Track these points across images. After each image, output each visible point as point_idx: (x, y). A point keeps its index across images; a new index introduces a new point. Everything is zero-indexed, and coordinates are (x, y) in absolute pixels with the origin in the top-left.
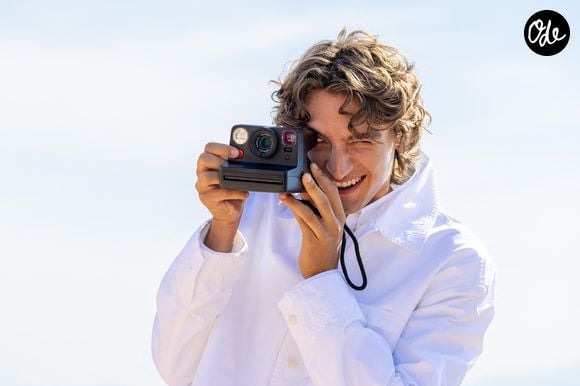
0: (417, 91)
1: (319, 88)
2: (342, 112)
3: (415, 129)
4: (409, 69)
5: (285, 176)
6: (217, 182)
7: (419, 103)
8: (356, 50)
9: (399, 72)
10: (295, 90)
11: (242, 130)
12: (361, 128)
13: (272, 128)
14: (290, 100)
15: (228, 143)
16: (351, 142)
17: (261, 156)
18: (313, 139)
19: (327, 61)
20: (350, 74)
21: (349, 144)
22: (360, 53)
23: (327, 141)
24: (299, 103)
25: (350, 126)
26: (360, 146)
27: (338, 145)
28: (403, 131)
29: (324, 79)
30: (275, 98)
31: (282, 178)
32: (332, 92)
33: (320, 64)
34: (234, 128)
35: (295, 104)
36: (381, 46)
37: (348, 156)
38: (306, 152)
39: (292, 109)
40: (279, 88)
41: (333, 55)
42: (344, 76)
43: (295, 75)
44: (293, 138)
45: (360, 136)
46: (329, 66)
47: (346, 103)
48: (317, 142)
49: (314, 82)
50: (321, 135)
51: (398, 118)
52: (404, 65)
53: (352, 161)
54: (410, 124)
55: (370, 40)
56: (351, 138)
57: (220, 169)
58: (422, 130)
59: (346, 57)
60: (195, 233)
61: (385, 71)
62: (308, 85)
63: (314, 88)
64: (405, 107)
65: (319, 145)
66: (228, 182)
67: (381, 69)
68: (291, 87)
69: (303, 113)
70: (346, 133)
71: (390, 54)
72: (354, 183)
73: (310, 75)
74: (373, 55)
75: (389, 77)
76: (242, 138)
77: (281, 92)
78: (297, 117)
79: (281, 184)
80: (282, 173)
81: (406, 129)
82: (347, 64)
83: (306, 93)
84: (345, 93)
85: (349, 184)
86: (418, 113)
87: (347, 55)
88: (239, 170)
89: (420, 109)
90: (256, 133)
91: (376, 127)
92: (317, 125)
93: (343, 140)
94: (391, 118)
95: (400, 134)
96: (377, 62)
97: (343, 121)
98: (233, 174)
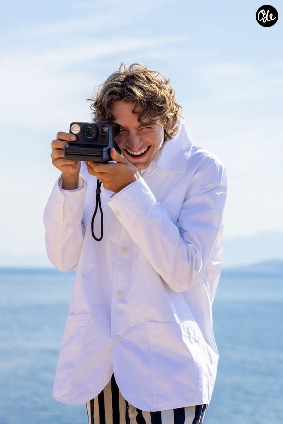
0: (173, 94)
1: (118, 100)
2: (133, 112)
3: (175, 117)
4: (167, 83)
5: (102, 151)
6: (63, 156)
7: (175, 101)
8: (137, 75)
9: (162, 85)
10: (103, 102)
11: (77, 126)
12: (146, 120)
13: (93, 124)
14: (102, 108)
15: (69, 132)
16: (140, 129)
17: (88, 140)
18: (117, 129)
19: (119, 83)
20: (135, 90)
21: (139, 130)
22: (139, 77)
23: (127, 130)
24: (108, 111)
25: (139, 120)
26: (146, 130)
27: (133, 131)
28: (168, 119)
29: (120, 94)
30: (93, 108)
31: (101, 153)
32: (126, 101)
33: (116, 86)
34: (72, 124)
35: (105, 111)
36: (150, 72)
37: (139, 137)
38: (113, 138)
39: (104, 113)
40: (94, 103)
41: (123, 79)
42: (132, 91)
43: (102, 94)
44: (106, 129)
45: (145, 125)
46: (122, 86)
47: (135, 107)
48: (119, 131)
49: (115, 97)
50: (122, 127)
51: (164, 112)
52: (164, 81)
53: (141, 139)
54: (171, 114)
55: (142, 68)
56: (140, 127)
57: (64, 148)
58: (178, 116)
59: (131, 80)
60: (56, 183)
61: (154, 86)
62: (112, 99)
63: (115, 100)
64: (168, 104)
65: (121, 133)
66: (69, 155)
67: (152, 85)
68: (101, 100)
69: (110, 115)
70: (137, 124)
71: (155, 75)
72: (144, 152)
73: (112, 93)
74: (147, 77)
75: (157, 89)
76: (76, 130)
77: (96, 104)
78: (107, 118)
79: (99, 156)
80: (100, 150)
81: (169, 117)
82: (133, 84)
83: (111, 104)
84: (134, 101)
85: (141, 153)
86: (175, 107)
87: (131, 79)
88: (75, 148)
89: (176, 105)
90: (84, 127)
91: (153, 118)
92: (119, 122)
93: (135, 128)
94: (160, 112)
95: (166, 120)
96: (149, 81)
97: (134, 118)
98: (71, 151)
